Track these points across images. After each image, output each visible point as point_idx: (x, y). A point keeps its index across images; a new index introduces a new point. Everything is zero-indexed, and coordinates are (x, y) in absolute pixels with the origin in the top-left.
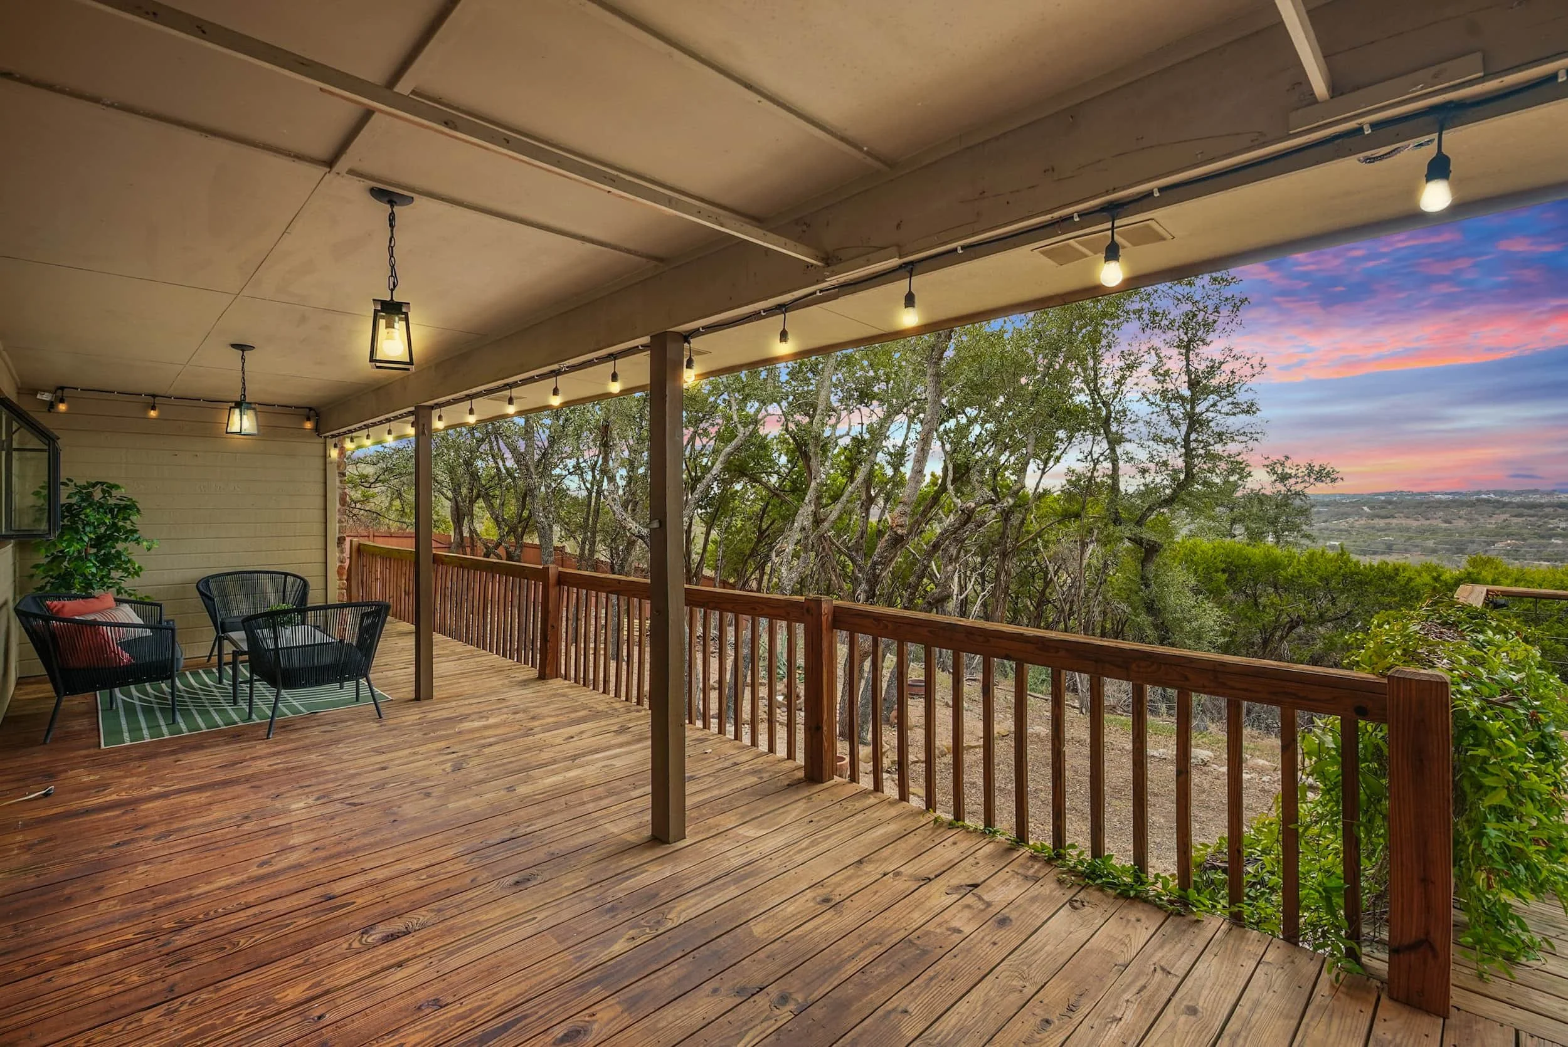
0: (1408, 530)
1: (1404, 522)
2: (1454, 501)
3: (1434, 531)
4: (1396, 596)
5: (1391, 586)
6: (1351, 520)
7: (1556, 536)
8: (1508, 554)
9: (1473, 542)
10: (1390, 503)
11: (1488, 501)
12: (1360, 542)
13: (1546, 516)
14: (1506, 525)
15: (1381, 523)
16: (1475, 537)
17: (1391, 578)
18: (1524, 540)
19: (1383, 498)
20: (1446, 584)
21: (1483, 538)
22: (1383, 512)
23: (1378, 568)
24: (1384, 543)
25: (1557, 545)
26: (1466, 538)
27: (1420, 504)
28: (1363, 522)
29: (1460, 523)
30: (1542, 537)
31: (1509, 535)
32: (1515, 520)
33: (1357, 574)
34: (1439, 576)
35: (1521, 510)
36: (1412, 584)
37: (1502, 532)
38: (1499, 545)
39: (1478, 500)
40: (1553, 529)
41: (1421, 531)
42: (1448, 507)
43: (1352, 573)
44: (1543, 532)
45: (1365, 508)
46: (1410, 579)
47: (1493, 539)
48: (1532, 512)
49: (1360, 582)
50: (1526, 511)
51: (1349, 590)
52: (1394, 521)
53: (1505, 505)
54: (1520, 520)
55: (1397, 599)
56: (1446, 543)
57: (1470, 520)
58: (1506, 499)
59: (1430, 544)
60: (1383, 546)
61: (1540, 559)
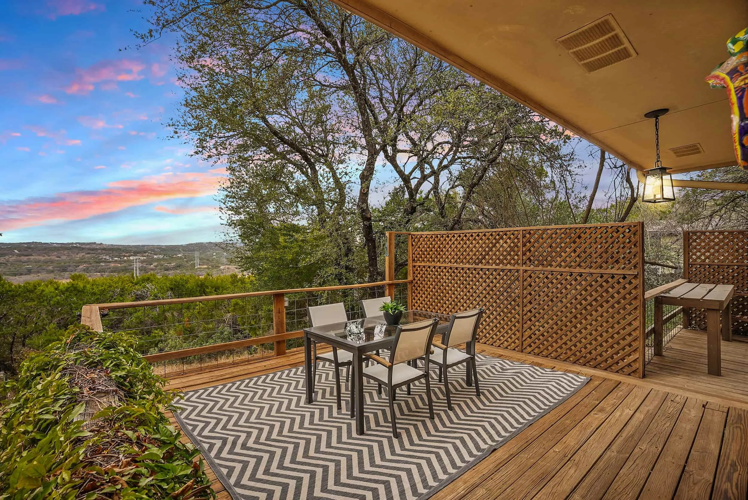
0: (39, 261)
1: (37, 257)
2: (61, 247)
3: (52, 262)
4: (35, 301)
5: (32, 295)
6: (7, 257)
7: (102, 262)
8: (84, 270)
9: (70, 266)
10: (30, 248)
11: (76, 247)
12: (13, 269)
13: (99, 254)
14: (83, 258)
15: (25, 258)
16: (71, 264)
17: (31, 291)
18: (90, 264)
19: (26, 246)
20: (62, 291)
21: (74, 264)
22: (25, 253)
23: (24, 286)
24: (26, 269)
25: (102, 266)
26: (67, 264)
27: (45, 249)
28: (13, 258)
29: (64, 257)
30: (97, 262)
31: (85, 262)
32: (87, 255)
33: (10, 291)
34: (58, 287)
35: (89, 251)
36: (44, 293)
37: (81, 262)
38: (81, 267)
39: (72, 247)
40: (101, 259)
41: (46, 262)
42: (59, 250)
43: (7, 291)
44: (97, 260)
45: (16, 251)
46: (43, 291)
47: (78, 264)
48: (93, 252)
49: (13, 296)
50: (92, 252)
51: (5, 302)
52: (32, 257)
53: (83, 249)
54: (89, 255)
55: (35, 303)
56: (58, 267)
57: (68, 256)
58: (84, 246)
59: (50, 268)
60: (26, 271)
61: (97, 272)
